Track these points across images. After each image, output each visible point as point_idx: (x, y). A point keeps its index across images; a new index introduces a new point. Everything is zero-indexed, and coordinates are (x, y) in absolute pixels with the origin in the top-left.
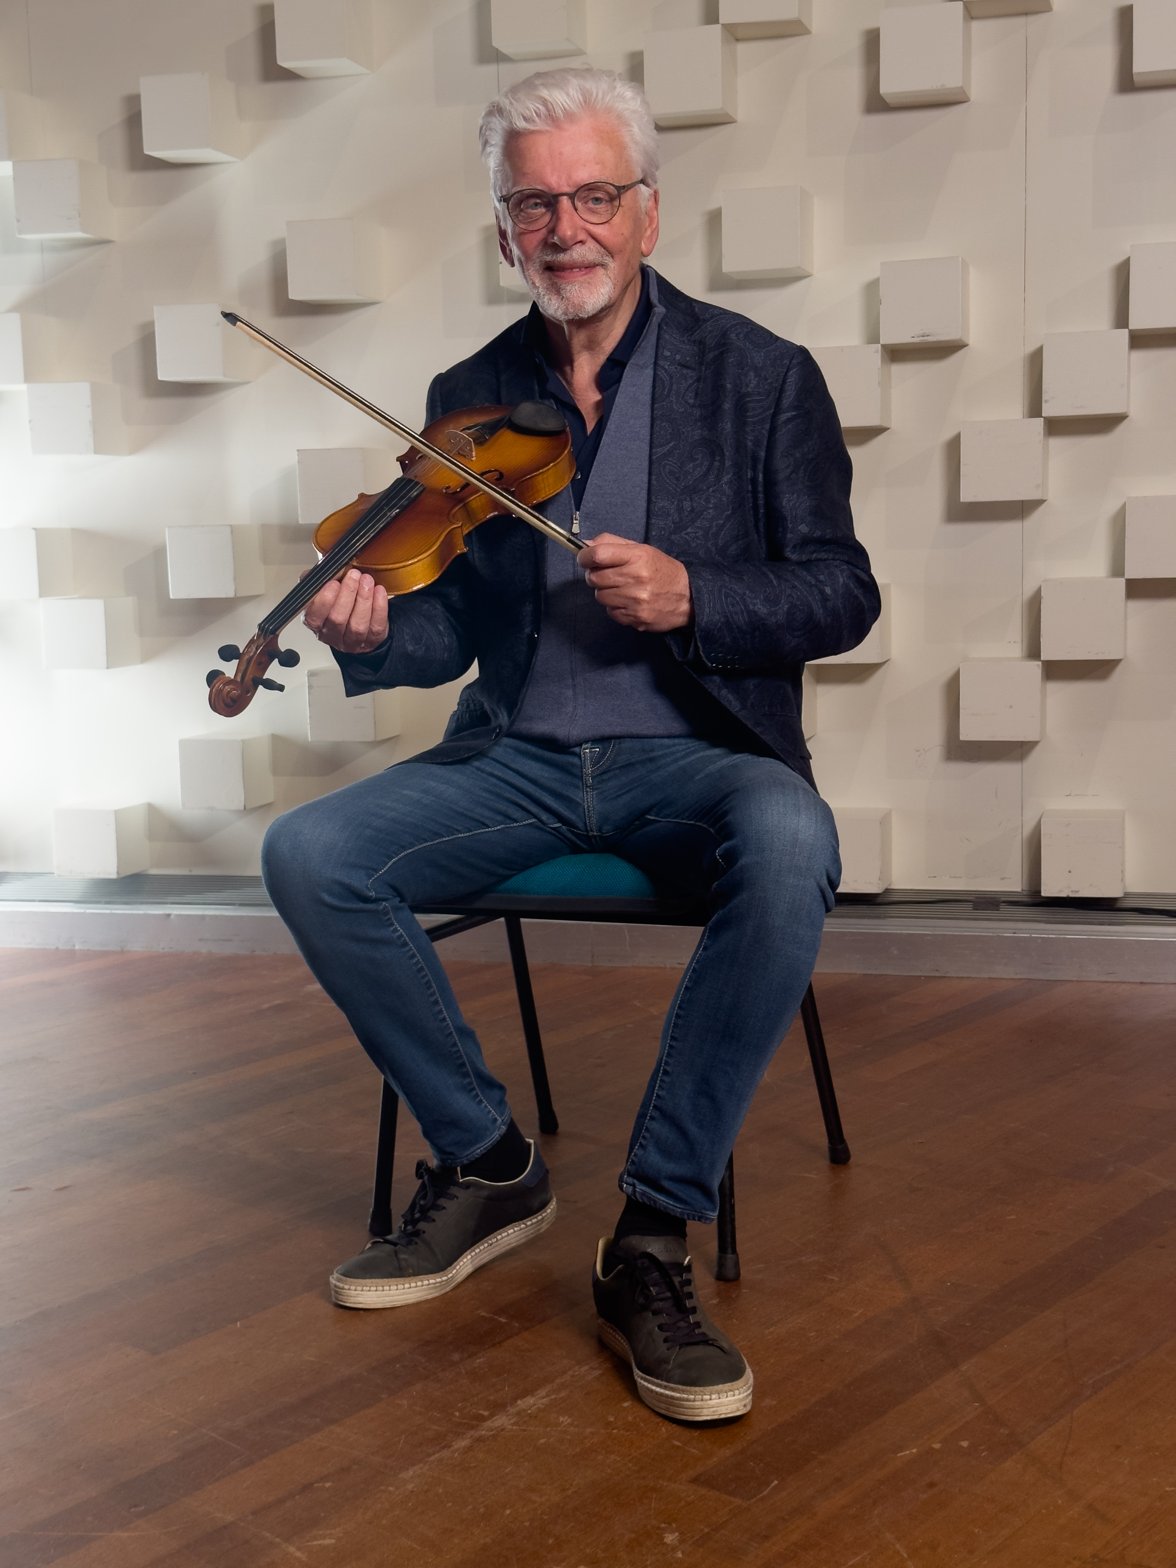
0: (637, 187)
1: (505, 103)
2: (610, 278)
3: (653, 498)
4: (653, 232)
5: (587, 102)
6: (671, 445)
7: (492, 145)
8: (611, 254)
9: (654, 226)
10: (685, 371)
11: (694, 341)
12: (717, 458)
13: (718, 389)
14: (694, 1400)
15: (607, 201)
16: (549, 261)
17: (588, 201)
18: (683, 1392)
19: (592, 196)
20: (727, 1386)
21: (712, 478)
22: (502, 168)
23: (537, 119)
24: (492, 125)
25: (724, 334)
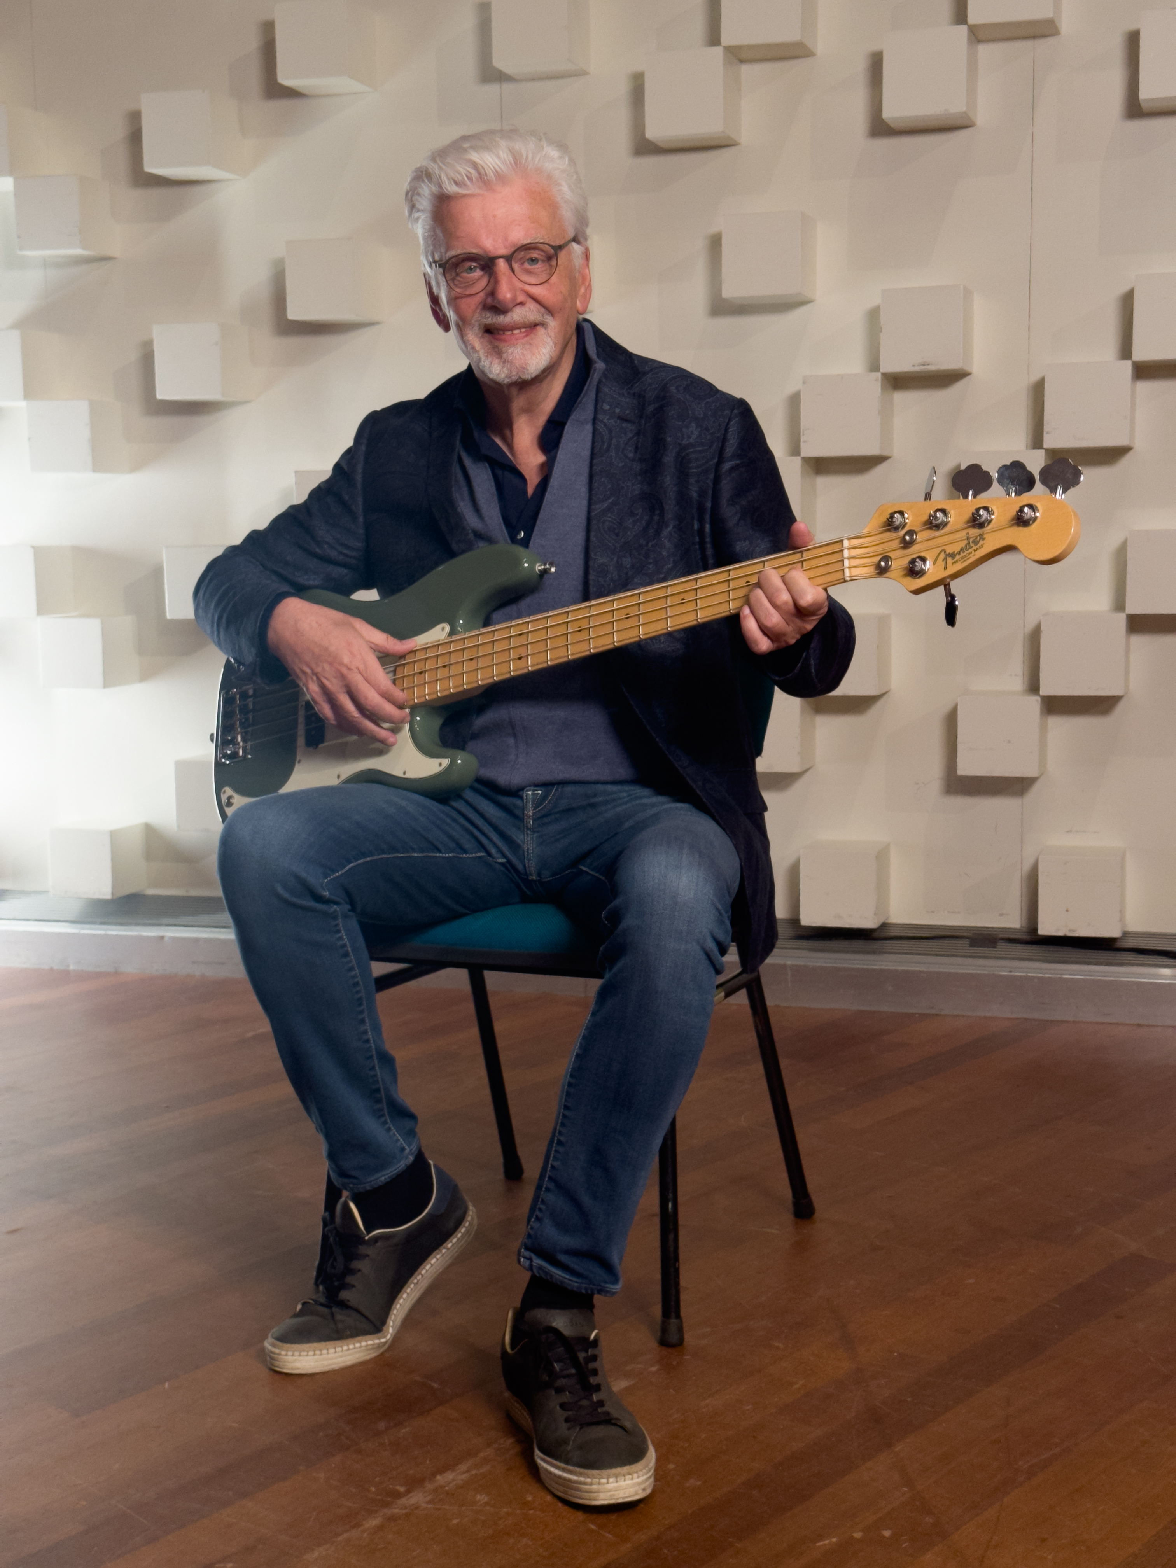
0: (570, 245)
1: (434, 168)
2: (550, 337)
3: (592, 555)
4: (586, 290)
5: (517, 161)
6: (610, 501)
7: (418, 211)
8: (550, 311)
9: (587, 284)
10: (624, 425)
11: (634, 394)
12: (657, 512)
13: (659, 444)
14: (591, 1484)
15: (543, 261)
16: (490, 325)
17: (524, 262)
18: (581, 1474)
19: (528, 257)
20: (626, 1469)
21: (651, 532)
22: (432, 233)
23: (468, 183)
24: (420, 190)
25: (664, 388)
